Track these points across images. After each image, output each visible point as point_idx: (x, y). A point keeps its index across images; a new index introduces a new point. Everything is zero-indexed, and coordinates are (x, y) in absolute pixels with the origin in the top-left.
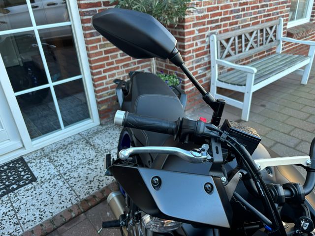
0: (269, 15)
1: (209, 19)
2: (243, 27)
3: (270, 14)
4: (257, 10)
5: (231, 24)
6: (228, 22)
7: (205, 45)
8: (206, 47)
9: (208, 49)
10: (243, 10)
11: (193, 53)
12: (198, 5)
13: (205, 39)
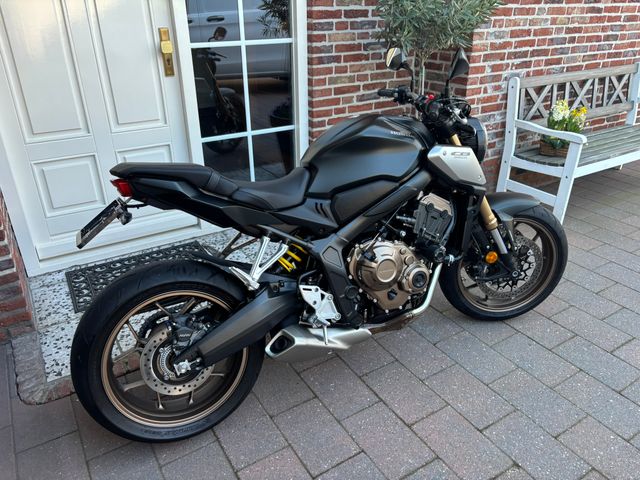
0: (617, 55)
1: (513, 50)
2: (569, 70)
3: (620, 53)
4: (597, 44)
5: (548, 63)
6: (544, 58)
7: (500, 93)
8: (500, 97)
9: (504, 102)
10: (572, 40)
11: (478, 104)
12: (497, 24)
13: (500, 83)
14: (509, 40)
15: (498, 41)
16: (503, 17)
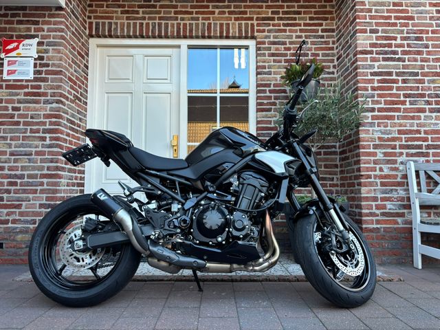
8: (400, 176)
12: (382, 125)
13: (396, 166)
14: (397, 136)
15: (386, 136)
16: (386, 121)
